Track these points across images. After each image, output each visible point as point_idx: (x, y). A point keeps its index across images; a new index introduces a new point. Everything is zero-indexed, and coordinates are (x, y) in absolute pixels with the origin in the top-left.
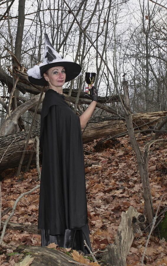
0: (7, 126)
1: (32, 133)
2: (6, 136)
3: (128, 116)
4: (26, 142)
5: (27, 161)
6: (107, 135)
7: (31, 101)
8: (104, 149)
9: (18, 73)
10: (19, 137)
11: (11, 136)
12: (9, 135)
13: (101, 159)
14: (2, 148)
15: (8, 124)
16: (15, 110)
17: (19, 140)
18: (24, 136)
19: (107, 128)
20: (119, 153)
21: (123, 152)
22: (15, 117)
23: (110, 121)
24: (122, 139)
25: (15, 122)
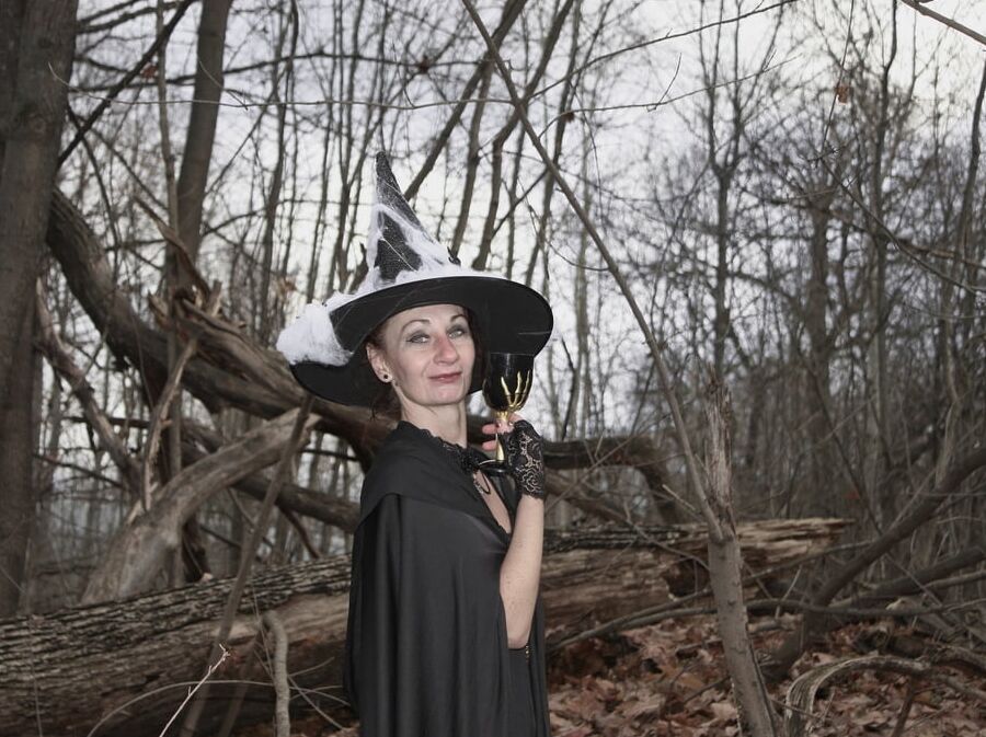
0: (131, 551)
1: (246, 591)
2: (130, 600)
3: (721, 545)
4: (216, 632)
5: (215, 719)
6: (581, 616)
7: (247, 446)
8: (566, 677)
9: (195, 320)
10: (187, 606)
11: (150, 600)
12: (143, 596)
13: (559, 727)
14: (108, 656)
15: (137, 544)
16: (173, 483)
17: (185, 619)
18: (212, 602)
19: (580, 583)
20: (636, 699)
21: (657, 695)
22: (169, 513)
23: (594, 552)
24: (649, 633)
25: (172, 537)
